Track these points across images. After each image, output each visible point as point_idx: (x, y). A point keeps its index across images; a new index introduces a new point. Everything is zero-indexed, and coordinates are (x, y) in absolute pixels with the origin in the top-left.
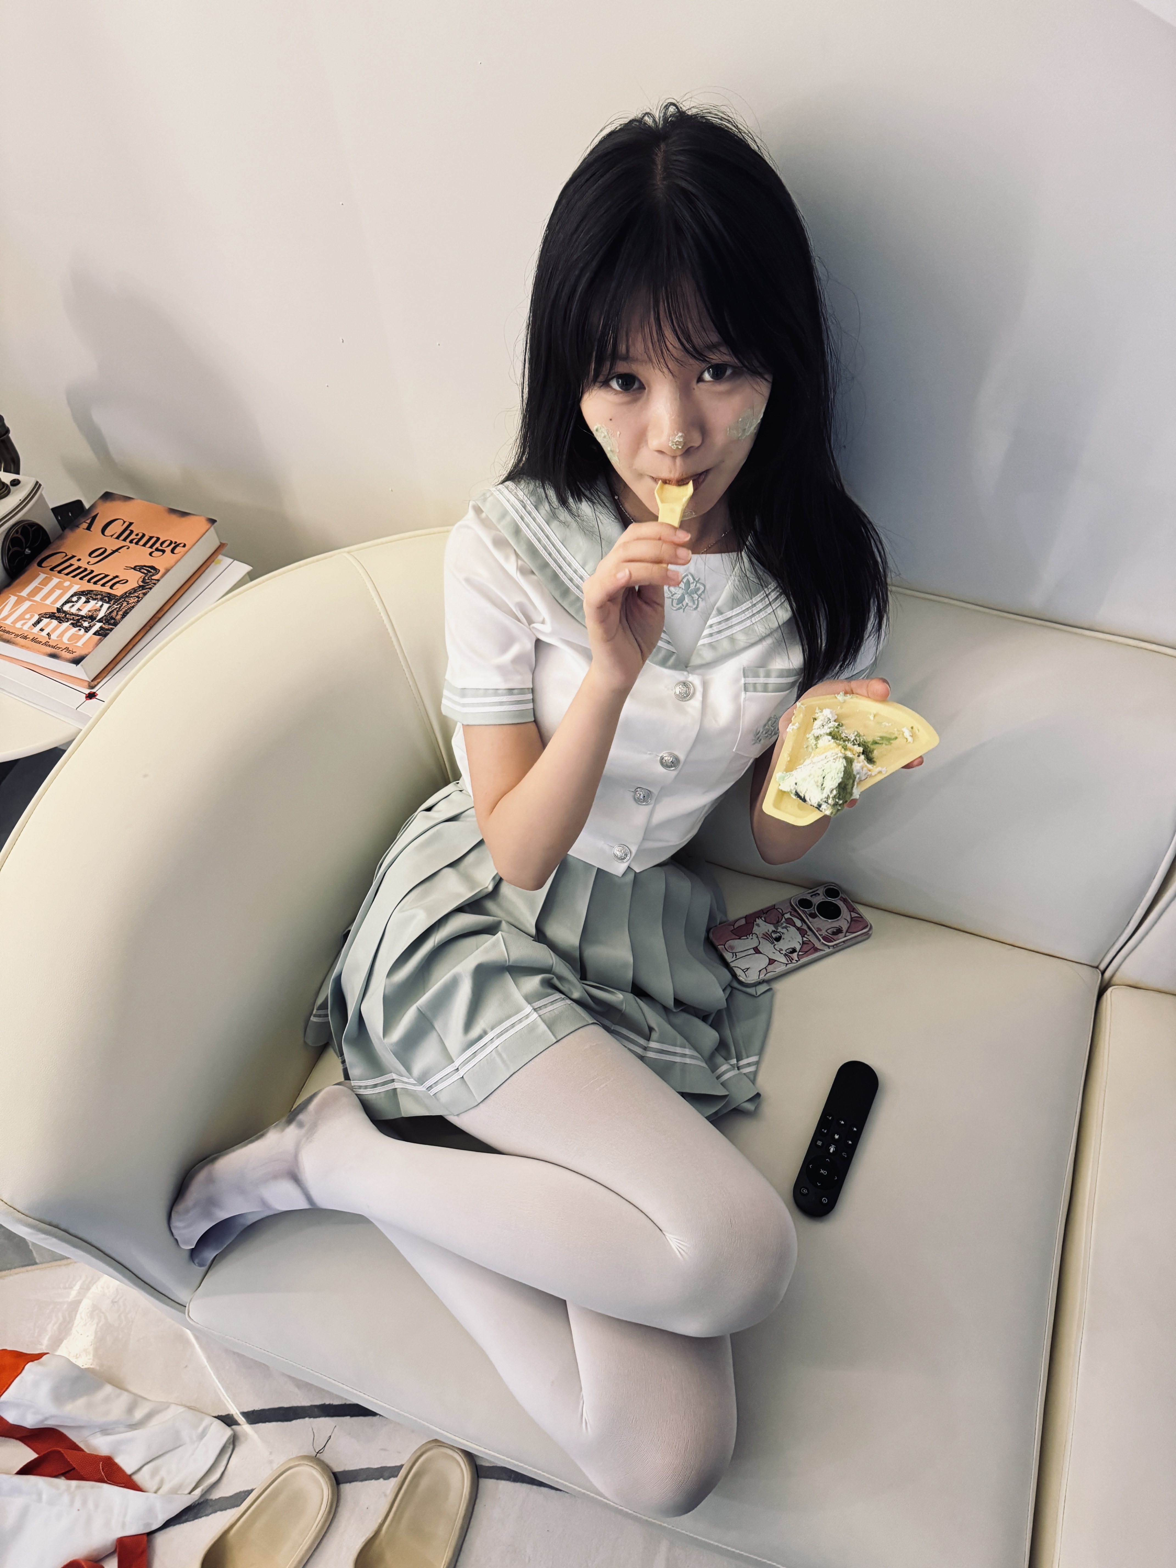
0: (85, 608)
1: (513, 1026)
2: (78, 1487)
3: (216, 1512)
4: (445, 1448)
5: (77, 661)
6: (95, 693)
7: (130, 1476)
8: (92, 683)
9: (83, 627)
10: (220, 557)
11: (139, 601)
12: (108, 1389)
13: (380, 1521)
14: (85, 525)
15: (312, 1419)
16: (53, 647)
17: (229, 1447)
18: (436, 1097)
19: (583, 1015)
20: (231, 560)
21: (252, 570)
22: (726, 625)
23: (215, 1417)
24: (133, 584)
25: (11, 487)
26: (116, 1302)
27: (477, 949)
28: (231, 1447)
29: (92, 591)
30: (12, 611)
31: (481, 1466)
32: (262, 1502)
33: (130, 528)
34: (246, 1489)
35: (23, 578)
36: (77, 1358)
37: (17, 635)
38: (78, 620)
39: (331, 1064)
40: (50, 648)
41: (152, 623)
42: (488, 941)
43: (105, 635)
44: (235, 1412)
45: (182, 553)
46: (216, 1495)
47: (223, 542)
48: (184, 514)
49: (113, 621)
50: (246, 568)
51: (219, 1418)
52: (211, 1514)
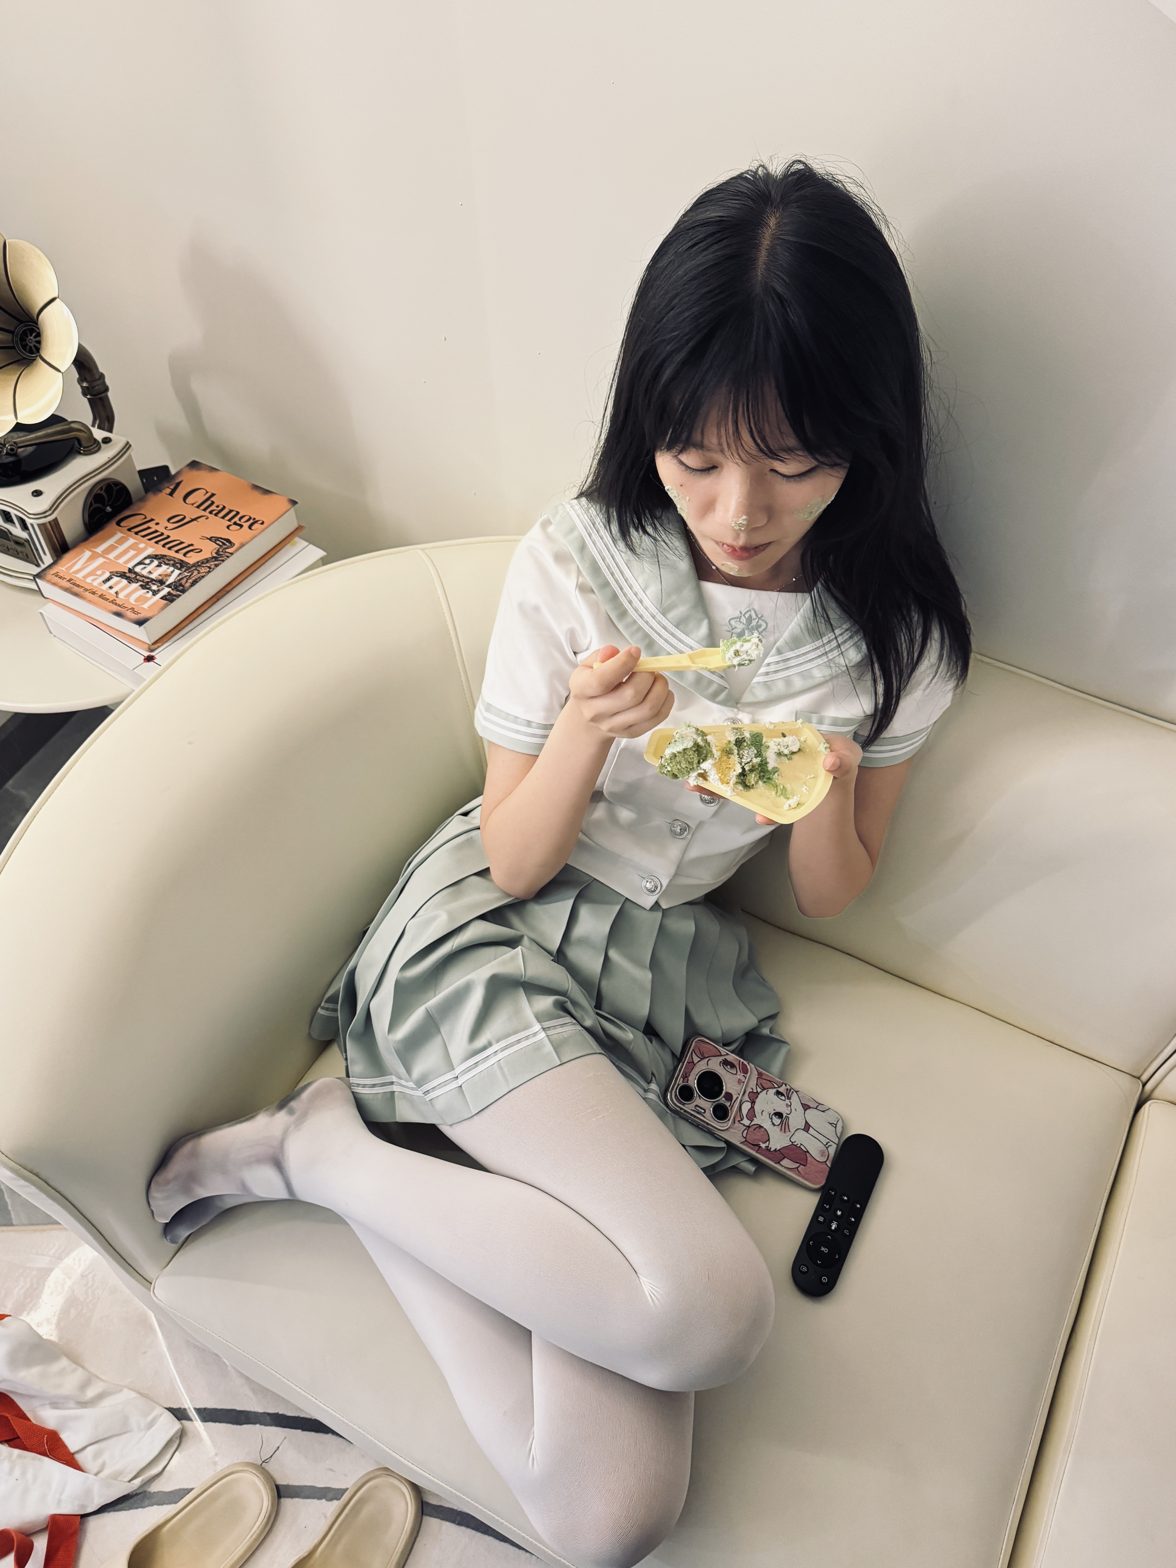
0: (155, 571)
1: (519, 1041)
2: (19, 1456)
3: (152, 1505)
4: (394, 1479)
5: (140, 623)
6: (153, 656)
7: (73, 1454)
8: (152, 646)
9: (151, 590)
10: (297, 539)
11: (210, 572)
12: (64, 1362)
13: (316, 1541)
14: (168, 491)
15: (262, 1426)
16: (119, 606)
17: (175, 1441)
18: (431, 1104)
19: (592, 1043)
20: (307, 544)
21: (325, 556)
22: (784, 666)
23: (166, 1408)
24: (206, 554)
25: (102, 444)
26: (85, 1276)
27: (495, 959)
28: (178, 1441)
29: (165, 556)
30: (87, 565)
31: (427, 1503)
32: (199, 1504)
33: (212, 499)
34: (186, 1487)
35: (100, 534)
36: (38, 1326)
37: (86, 590)
38: (147, 583)
39: (333, 1059)
40: (117, 607)
41: (220, 595)
42: (507, 953)
43: (172, 601)
44: (188, 1405)
45: (258, 531)
46: (154, 1488)
47: (301, 524)
48: (267, 492)
49: (181, 588)
50: (321, 553)
51: (170, 1410)
52: (147, 1507)
